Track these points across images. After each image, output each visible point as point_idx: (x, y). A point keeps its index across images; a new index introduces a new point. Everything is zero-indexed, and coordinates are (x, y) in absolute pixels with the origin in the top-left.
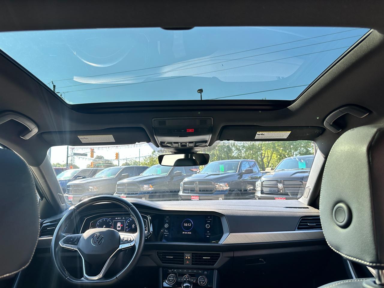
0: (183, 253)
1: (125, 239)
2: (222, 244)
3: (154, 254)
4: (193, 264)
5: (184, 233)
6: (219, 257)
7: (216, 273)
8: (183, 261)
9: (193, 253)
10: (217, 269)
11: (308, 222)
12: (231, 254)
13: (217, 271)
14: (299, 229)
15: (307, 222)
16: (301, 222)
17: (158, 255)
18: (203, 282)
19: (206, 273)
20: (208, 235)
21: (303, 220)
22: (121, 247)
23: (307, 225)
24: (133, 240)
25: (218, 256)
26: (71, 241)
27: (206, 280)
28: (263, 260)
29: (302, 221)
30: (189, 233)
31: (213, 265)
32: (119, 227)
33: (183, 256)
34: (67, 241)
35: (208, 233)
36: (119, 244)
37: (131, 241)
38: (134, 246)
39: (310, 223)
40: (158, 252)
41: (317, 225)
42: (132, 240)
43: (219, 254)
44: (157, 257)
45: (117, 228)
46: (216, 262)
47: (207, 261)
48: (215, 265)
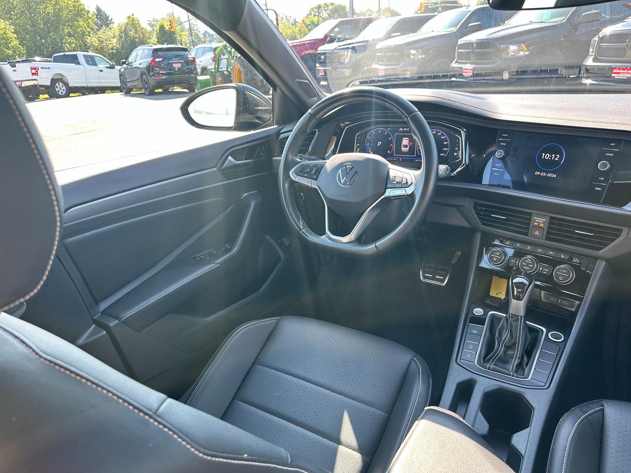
0: (531, 214)
1: (398, 180)
3: (468, 204)
4: (548, 239)
5: (539, 173)
6: (618, 236)
7: (601, 266)
8: (528, 229)
9: (552, 218)
10: (607, 261)
13: (604, 263)
17: (475, 208)
18: (565, 278)
19: (575, 260)
20: (600, 186)
22: (389, 193)
24: (412, 183)
25: (617, 233)
26: (307, 173)
27: (573, 275)
30: (549, 175)
31: (599, 249)
32: (406, 146)
33: (530, 219)
34: (301, 172)
35: (601, 181)
36: (386, 188)
37: (407, 185)
38: (412, 195)
40: (475, 203)
42: (409, 184)
43: (621, 231)
44: (473, 211)
45: (403, 148)
46: (606, 245)
47: (583, 240)
48: (601, 252)
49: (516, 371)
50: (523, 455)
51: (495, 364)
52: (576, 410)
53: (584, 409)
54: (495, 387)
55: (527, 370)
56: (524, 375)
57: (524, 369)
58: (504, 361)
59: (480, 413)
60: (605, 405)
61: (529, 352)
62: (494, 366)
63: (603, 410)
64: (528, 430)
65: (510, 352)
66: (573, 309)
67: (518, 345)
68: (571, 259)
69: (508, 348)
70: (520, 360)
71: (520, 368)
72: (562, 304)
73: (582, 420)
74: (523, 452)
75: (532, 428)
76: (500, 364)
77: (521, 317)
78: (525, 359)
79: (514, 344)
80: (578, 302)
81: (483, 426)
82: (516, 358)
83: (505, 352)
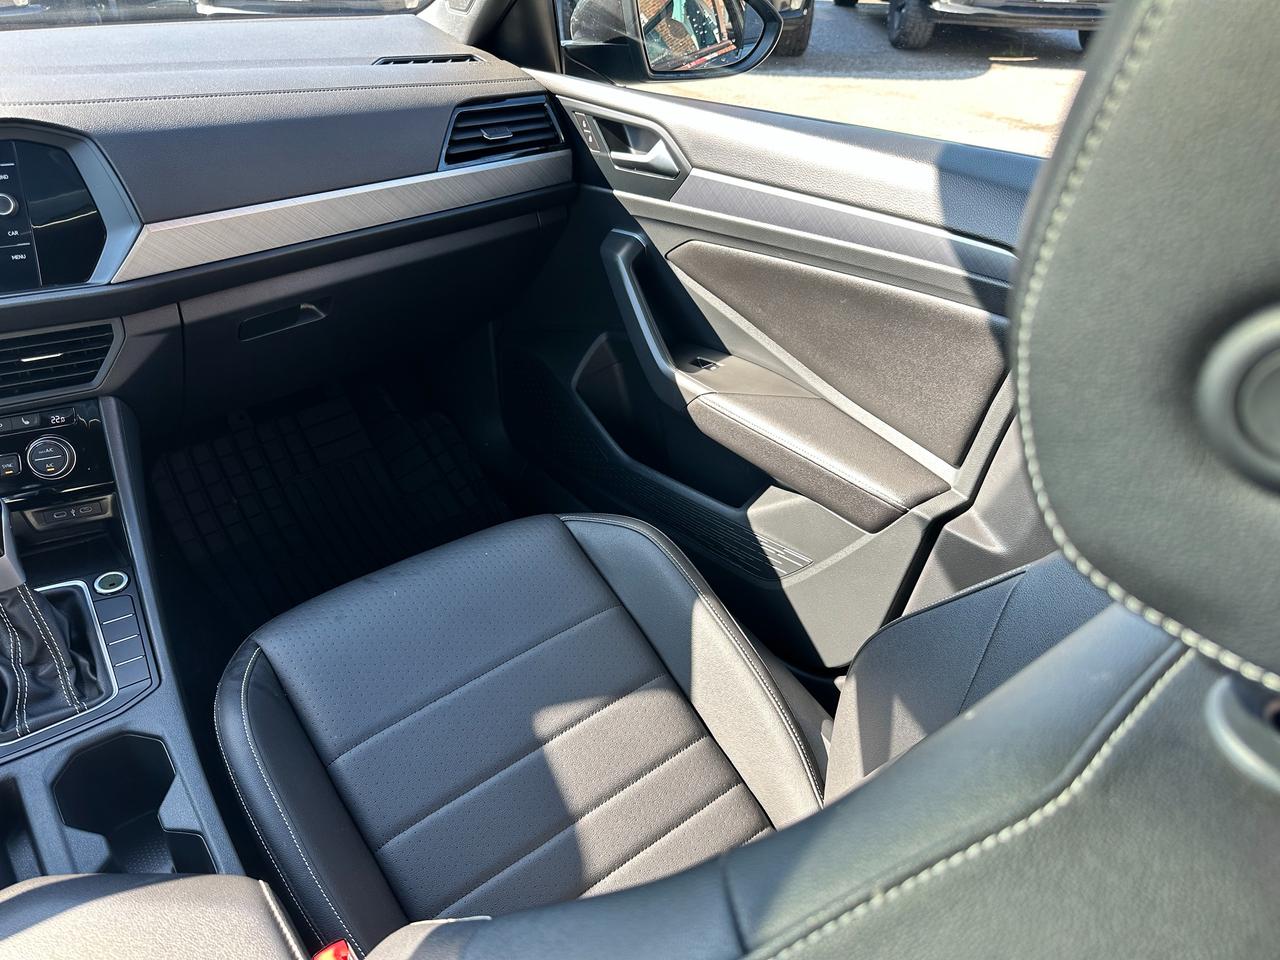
2: (109, 284)
6: (110, 340)
7: (111, 408)
10: (120, 394)
11: (484, 127)
12: (167, 317)
13: (112, 401)
14: (453, 160)
15: (477, 128)
16: (456, 130)
18: (58, 464)
19: (56, 419)
20: (19, 251)
21: (462, 117)
23: (482, 140)
25: (104, 337)
27: (70, 452)
28: (313, 307)
29: (460, 125)
31: (91, 378)
35: (15, 239)
39: (492, 130)
41: (516, 135)
43: (109, 328)
46: (98, 365)
47: (47, 373)
48: (96, 381)
49: (82, 697)
50: (199, 829)
51: (30, 716)
52: (226, 684)
53: (236, 671)
54: (64, 758)
55: (100, 679)
56: (101, 693)
57: (95, 683)
58: (44, 694)
59: (70, 832)
60: (260, 641)
61: (80, 644)
62: (32, 721)
63: (262, 651)
64: (177, 779)
65: (43, 671)
66: (109, 514)
67: (52, 645)
68: (46, 422)
69: (32, 665)
70: (74, 671)
71: (86, 685)
72: (79, 516)
73: (247, 692)
74: (196, 826)
75: (182, 771)
76: (40, 707)
77: (22, 587)
78: (83, 661)
79: (42, 648)
80: (109, 497)
81: (93, 847)
82: (63, 674)
83: (33, 676)
